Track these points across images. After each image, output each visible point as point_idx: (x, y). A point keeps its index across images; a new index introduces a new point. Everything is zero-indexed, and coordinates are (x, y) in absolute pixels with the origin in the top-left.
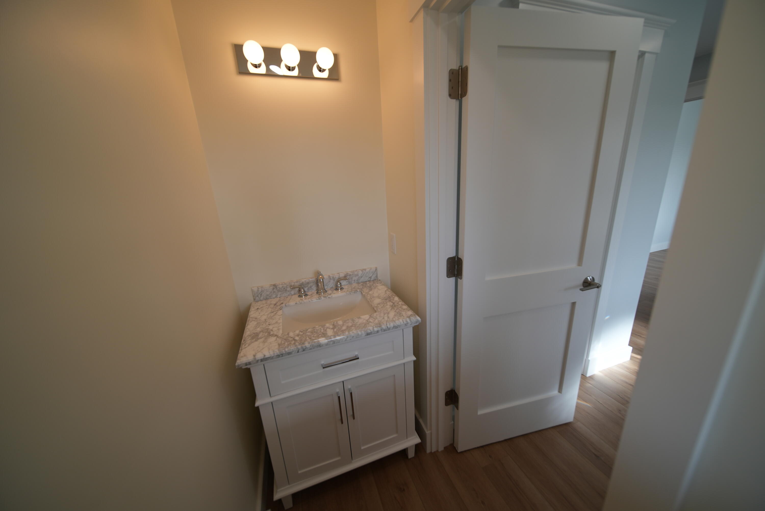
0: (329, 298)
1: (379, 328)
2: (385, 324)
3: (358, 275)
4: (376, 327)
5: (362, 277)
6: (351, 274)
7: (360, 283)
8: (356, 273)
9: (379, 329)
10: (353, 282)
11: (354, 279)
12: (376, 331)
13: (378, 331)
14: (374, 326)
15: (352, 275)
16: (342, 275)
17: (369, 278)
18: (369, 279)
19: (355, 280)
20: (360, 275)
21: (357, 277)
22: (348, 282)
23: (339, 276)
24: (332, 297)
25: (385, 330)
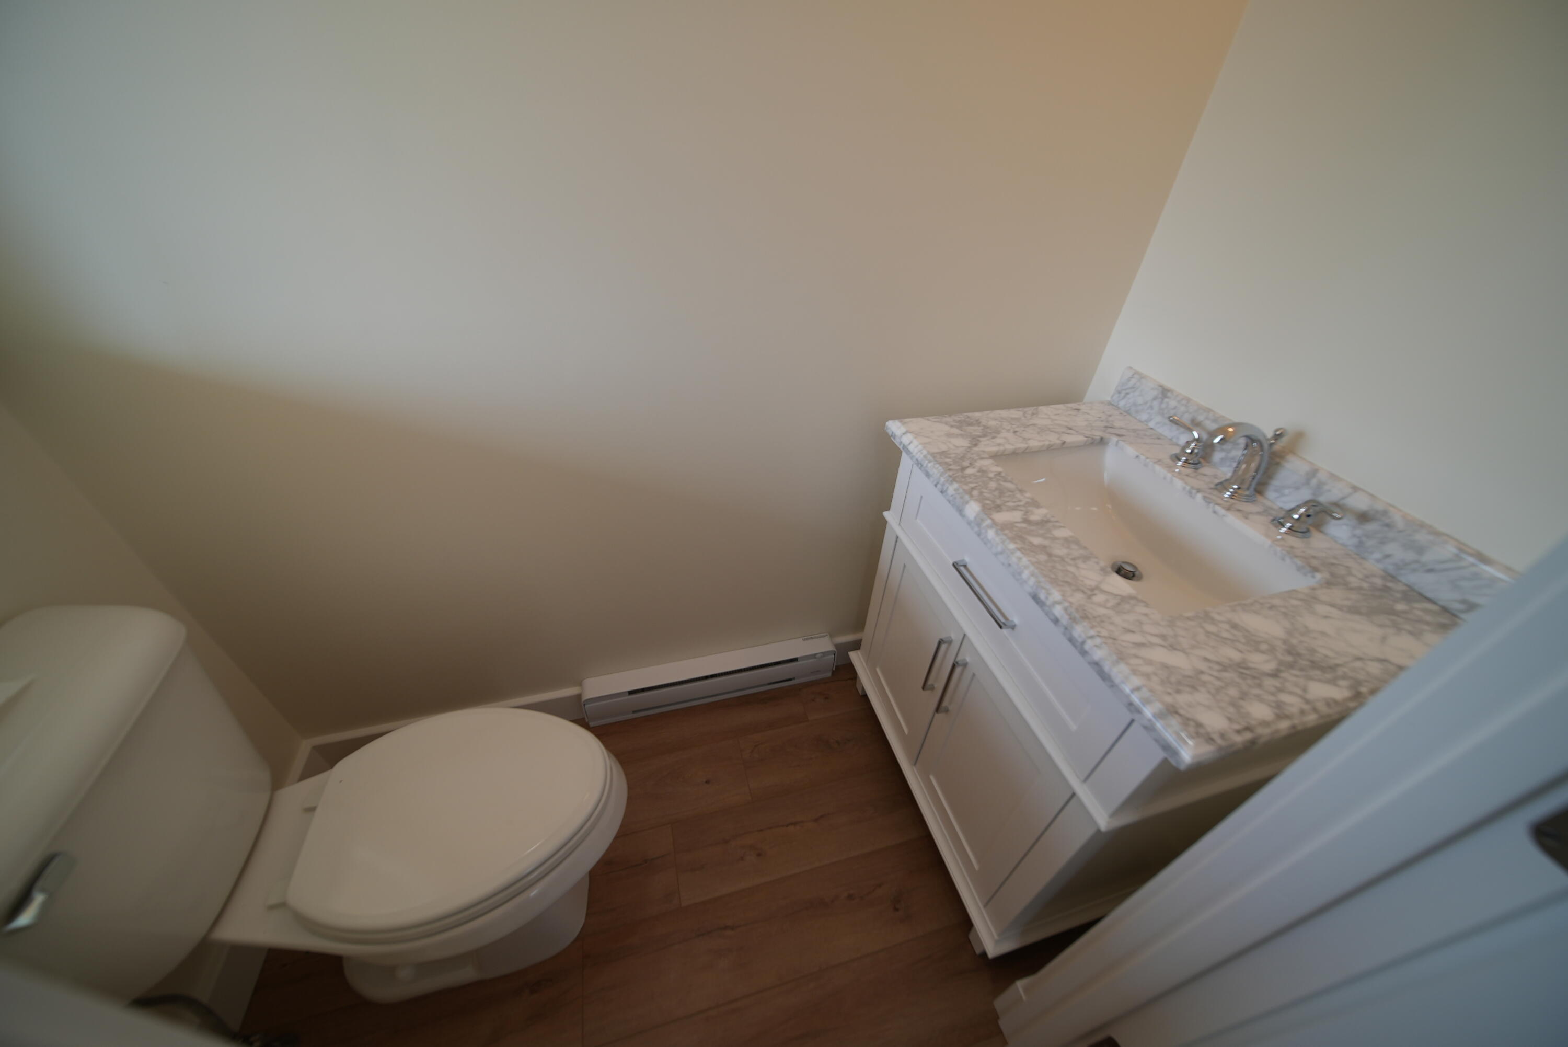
0: (1215, 512)
1: (1066, 617)
2: (1092, 633)
3: (1421, 550)
4: (1066, 609)
5: (1431, 571)
6: (1400, 524)
7: (1399, 581)
8: (1421, 537)
9: (1065, 620)
10: (1377, 555)
11: (1390, 548)
12: (1054, 615)
13: (1056, 621)
14: (1066, 604)
15: (1400, 531)
16: (1359, 502)
17: (1464, 602)
18: (1457, 606)
19: (1387, 556)
20: (1428, 557)
21: (1410, 556)
22: (1355, 541)
23: (1343, 498)
24: (1224, 516)
25: (1071, 640)
